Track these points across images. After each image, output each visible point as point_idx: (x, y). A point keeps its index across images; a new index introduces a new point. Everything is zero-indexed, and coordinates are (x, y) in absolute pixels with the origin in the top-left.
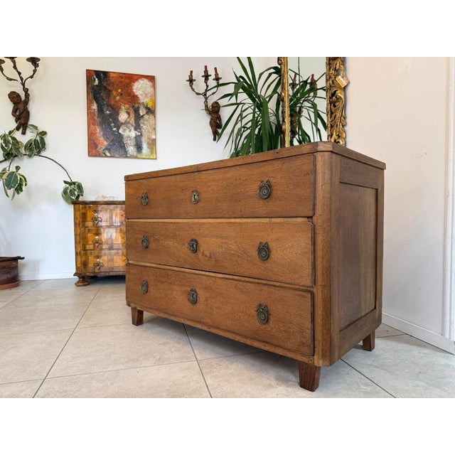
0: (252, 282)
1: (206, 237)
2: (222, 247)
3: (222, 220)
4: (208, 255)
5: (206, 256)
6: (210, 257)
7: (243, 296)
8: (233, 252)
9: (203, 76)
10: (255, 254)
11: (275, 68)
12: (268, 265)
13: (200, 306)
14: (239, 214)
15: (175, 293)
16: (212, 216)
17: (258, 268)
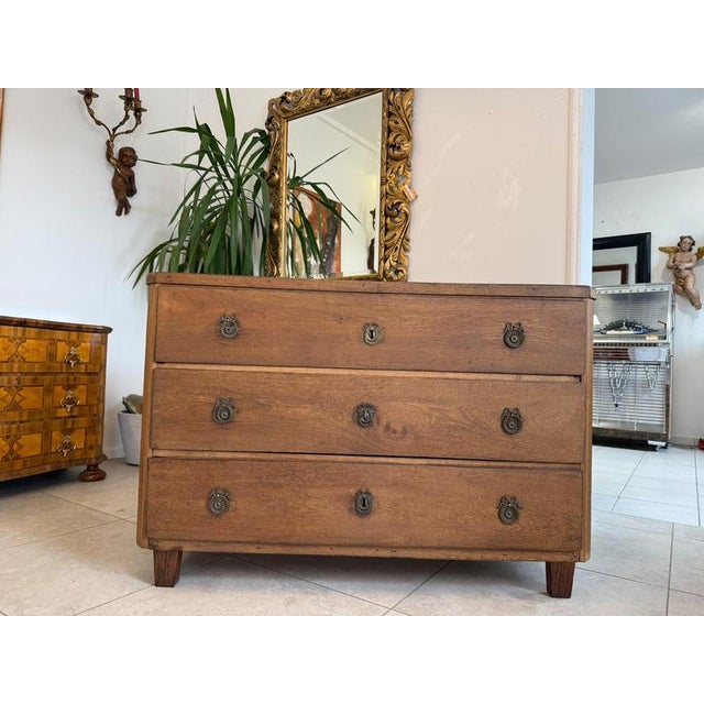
0: (490, 467)
1: (395, 399)
2: (430, 415)
3: (430, 375)
4: (399, 429)
5: (395, 432)
6: (405, 432)
7: (471, 489)
8: (453, 424)
9: (120, 97)
10: (495, 424)
11: (262, 132)
12: (518, 438)
13: (380, 516)
14: (468, 366)
15: (312, 503)
16: (410, 367)
17: (501, 445)
